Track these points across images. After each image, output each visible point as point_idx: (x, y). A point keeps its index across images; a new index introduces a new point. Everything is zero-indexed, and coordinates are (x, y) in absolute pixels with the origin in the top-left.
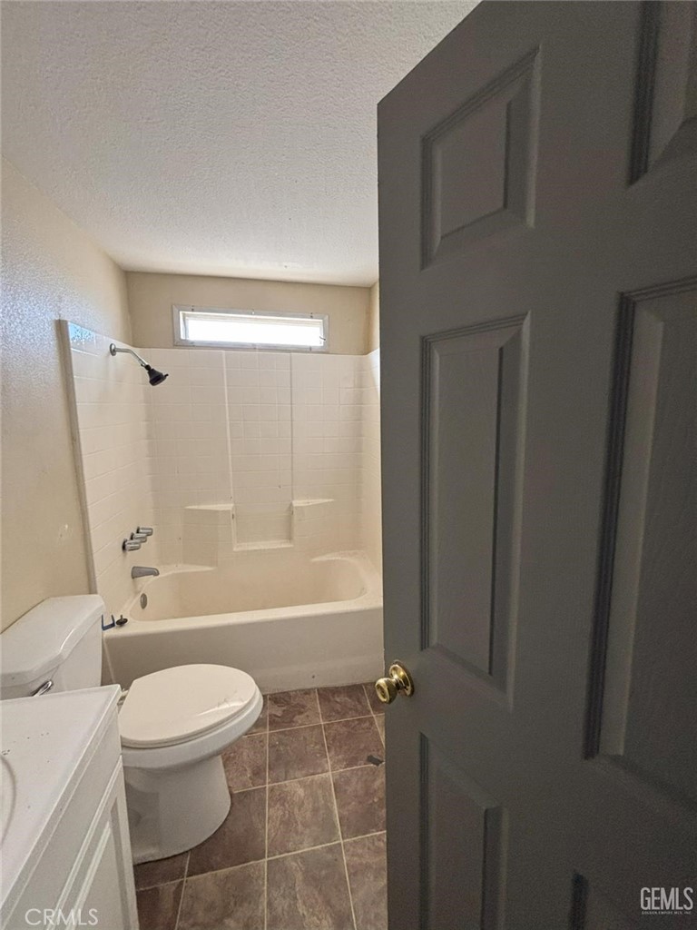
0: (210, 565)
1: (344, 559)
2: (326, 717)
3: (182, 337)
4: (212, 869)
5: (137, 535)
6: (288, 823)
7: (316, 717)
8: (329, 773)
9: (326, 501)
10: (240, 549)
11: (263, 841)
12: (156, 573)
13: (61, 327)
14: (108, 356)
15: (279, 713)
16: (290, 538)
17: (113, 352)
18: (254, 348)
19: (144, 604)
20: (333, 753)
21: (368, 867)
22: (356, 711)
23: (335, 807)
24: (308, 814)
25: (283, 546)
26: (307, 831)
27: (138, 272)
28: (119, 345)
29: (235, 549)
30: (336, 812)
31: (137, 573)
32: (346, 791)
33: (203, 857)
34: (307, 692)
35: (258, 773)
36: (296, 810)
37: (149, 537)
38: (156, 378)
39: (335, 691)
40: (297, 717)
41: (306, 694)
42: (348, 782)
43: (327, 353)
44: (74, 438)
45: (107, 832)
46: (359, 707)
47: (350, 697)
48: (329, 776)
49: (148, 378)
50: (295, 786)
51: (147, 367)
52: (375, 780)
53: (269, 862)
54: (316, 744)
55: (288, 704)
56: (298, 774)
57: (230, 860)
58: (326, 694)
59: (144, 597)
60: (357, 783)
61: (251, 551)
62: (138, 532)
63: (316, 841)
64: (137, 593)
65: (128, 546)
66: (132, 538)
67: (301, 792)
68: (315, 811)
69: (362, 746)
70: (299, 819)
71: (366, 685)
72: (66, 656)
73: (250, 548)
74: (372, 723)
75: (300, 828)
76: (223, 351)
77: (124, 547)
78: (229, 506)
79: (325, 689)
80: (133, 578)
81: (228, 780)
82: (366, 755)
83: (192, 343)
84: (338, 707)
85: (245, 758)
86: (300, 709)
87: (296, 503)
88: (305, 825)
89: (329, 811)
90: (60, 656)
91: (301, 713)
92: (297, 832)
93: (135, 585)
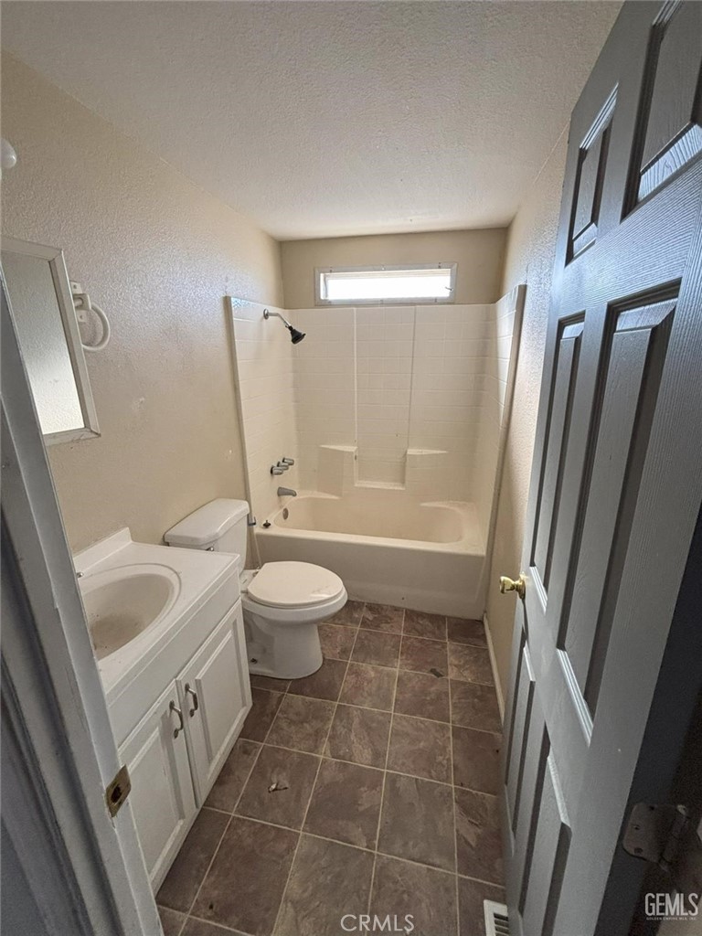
0: (337, 495)
1: (452, 508)
2: (406, 630)
3: (322, 298)
4: (302, 694)
5: (282, 464)
6: (358, 688)
7: (399, 629)
8: (397, 668)
9: (438, 452)
10: (360, 485)
11: (339, 691)
12: (295, 495)
13: (227, 301)
14: (261, 320)
15: (371, 618)
16: (403, 482)
17: (266, 316)
18: (383, 303)
19: (286, 515)
20: (404, 657)
21: (408, 735)
22: (434, 633)
23: (395, 691)
24: (374, 689)
25: (396, 488)
26: (370, 698)
27: (290, 241)
28: (272, 309)
29: (356, 485)
30: (395, 695)
31: (282, 492)
32: (406, 685)
33: (299, 686)
34: (396, 609)
35: (344, 652)
36: (365, 684)
37: (290, 467)
38: (297, 337)
39: (421, 615)
40: (383, 625)
41: (396, 610)
42: (410, 679)
43: (453, 303)
44: (236, 388)
45: (229, 635)
46: (437, 632)
47: (432, 623)
48: (397, 671)
49: (290, 337)
50: (369, 669)
51: (290, 328)
52: (432, 686)
53: (339, 705)
54: (393, 647)
55: (379, 613)
56: (373, 662)
57: (314, 693)
58: (412, 615)
59: (286, 511)
60: (417, 683)
61: (370, 489)
62: (283, 461)
63: (374, 706)
64: (281, 507)
65: (274, 471)
66: (278, 466)
67: (372, 674)
68: (379, 688)
69: (429, 660)
70: (366, 689)
71: (449, 617)
72: (221, 535)
73: (368, 486)
74: (444, 646)
75: (365, 694)
76: (355, 309)
77: (272, 472)
78: (352, 449)
79: (412, 611)
80: (279, 495)
81: (322, 648)
82: (430, 668)
83: (330, 302)
84: (418, 627)
85: (338, 640)
86: (388, 620)
87: (410, 452)
88: (370, 695)
89: (389, 691)
90: (217, 534)
91: (387, 622)
92: (362, 696)
93: (280, 501)
